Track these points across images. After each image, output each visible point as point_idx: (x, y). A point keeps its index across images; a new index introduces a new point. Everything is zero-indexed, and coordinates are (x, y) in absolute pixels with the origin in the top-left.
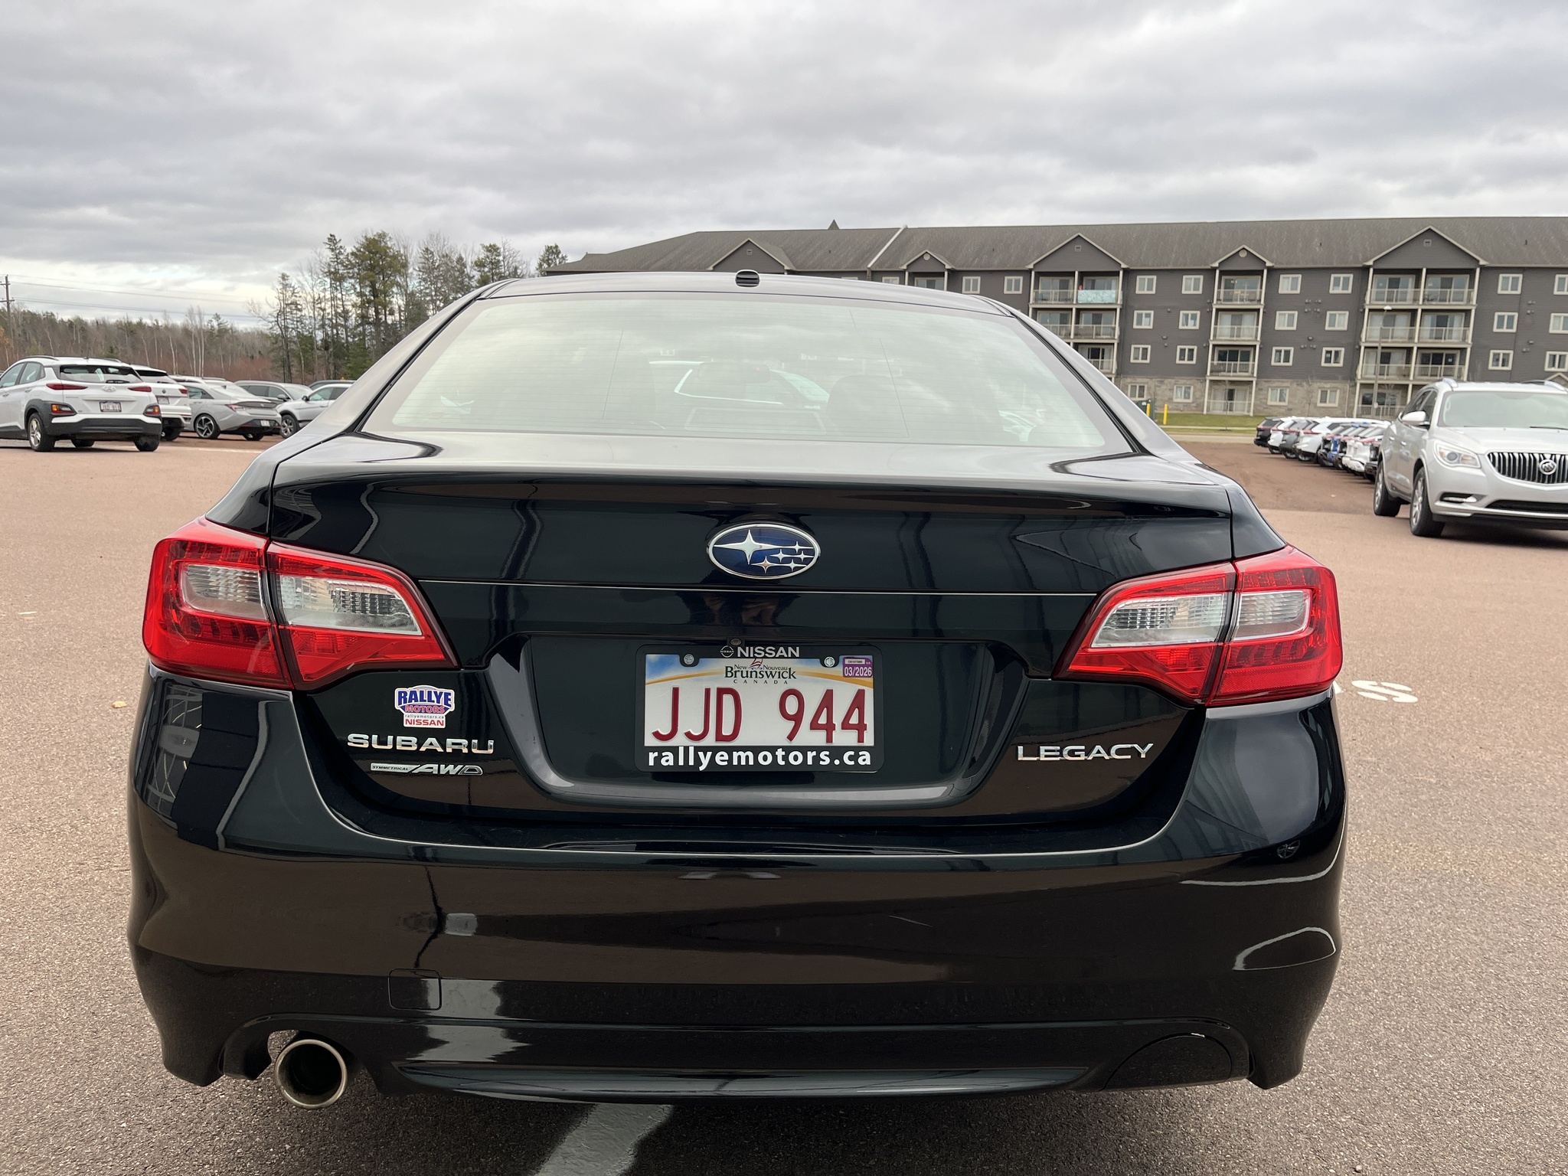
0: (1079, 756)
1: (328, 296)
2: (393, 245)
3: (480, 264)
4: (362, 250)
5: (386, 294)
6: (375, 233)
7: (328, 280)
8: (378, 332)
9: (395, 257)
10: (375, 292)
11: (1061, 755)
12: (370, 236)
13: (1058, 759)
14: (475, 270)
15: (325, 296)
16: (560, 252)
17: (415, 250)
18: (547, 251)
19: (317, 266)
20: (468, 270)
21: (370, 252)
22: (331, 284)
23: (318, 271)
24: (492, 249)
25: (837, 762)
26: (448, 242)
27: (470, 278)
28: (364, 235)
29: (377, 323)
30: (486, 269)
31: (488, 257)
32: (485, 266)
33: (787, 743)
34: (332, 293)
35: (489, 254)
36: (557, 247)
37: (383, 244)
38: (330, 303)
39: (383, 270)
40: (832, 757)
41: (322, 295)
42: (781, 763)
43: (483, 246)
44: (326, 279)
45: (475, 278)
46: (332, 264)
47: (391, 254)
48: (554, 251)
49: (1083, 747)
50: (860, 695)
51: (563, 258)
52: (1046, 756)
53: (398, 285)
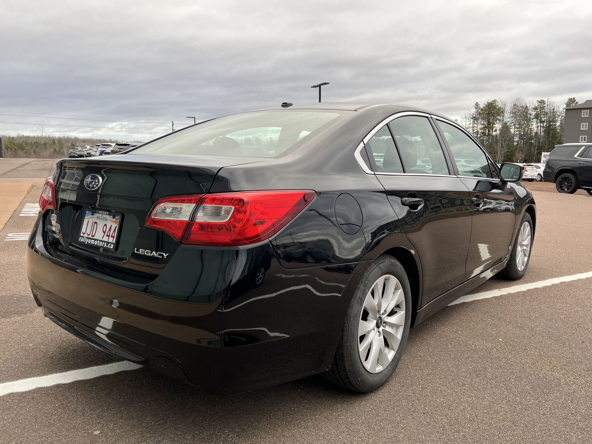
0: (148, 254)
1: (471, 126)
2: (499, 104)
3: (535, 109)
4: (486, 107)
5: (493, 124)
6: (492, 100)
7: (472, 120)
8: (489, 139)
9: (499, 109)
10: (489, 123)
11: (144, 253)
12: (490, 101)
13: (144, 254)
14: (533, 111)
15: (470, 126)
16: (575, 101)
17: (509, 105)
18: (569, 100)
19: (468, 115)
20: (530, 112)
21: (489, 108)
22: (473, 122)
23: (469, 117)
24: (542, 102)
25: (107, 246)
26: (523, 101)
27: (530, 114)
28: (487, 101)
29: (489, 134)
30: (538, 110)
31: (539, 105)
32: (538, 109)
33: (101, 239)
34: (473, 125)
35: (540, 104)
36: (574, 98)
37: (494, 104)
38: (472, 129)
39: (493, 114)
40: (107, 245)
41: (469, 126)
42: (98, 244)
43: (538, 101)
44: (471, 120)
45: (533, 114)
46: (475, 114)
47: (498, 108)
48: (573, 100)
49: (150, 251)
50: (116, 226)
51: (577, 103)
52: (141, 252)
53: (500, 120)
